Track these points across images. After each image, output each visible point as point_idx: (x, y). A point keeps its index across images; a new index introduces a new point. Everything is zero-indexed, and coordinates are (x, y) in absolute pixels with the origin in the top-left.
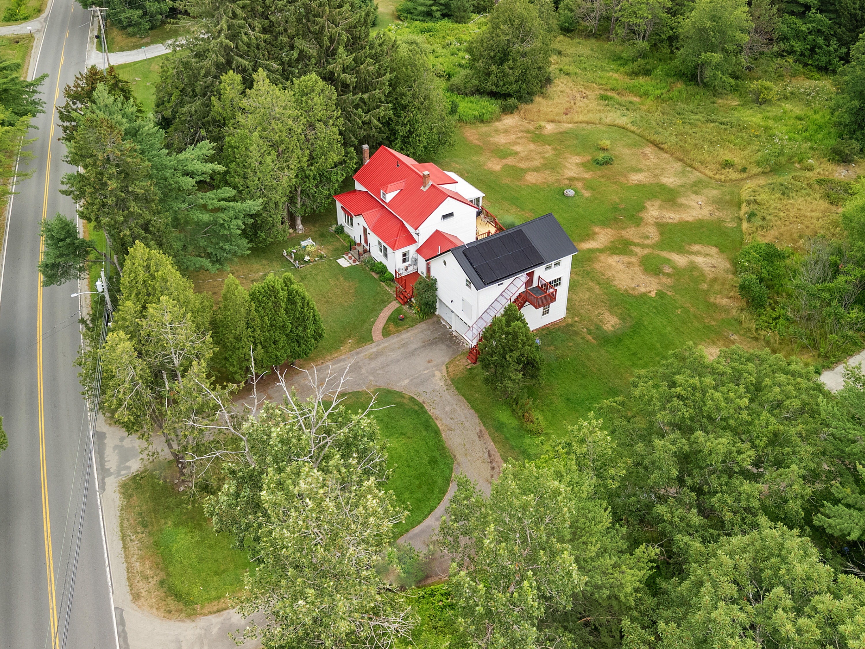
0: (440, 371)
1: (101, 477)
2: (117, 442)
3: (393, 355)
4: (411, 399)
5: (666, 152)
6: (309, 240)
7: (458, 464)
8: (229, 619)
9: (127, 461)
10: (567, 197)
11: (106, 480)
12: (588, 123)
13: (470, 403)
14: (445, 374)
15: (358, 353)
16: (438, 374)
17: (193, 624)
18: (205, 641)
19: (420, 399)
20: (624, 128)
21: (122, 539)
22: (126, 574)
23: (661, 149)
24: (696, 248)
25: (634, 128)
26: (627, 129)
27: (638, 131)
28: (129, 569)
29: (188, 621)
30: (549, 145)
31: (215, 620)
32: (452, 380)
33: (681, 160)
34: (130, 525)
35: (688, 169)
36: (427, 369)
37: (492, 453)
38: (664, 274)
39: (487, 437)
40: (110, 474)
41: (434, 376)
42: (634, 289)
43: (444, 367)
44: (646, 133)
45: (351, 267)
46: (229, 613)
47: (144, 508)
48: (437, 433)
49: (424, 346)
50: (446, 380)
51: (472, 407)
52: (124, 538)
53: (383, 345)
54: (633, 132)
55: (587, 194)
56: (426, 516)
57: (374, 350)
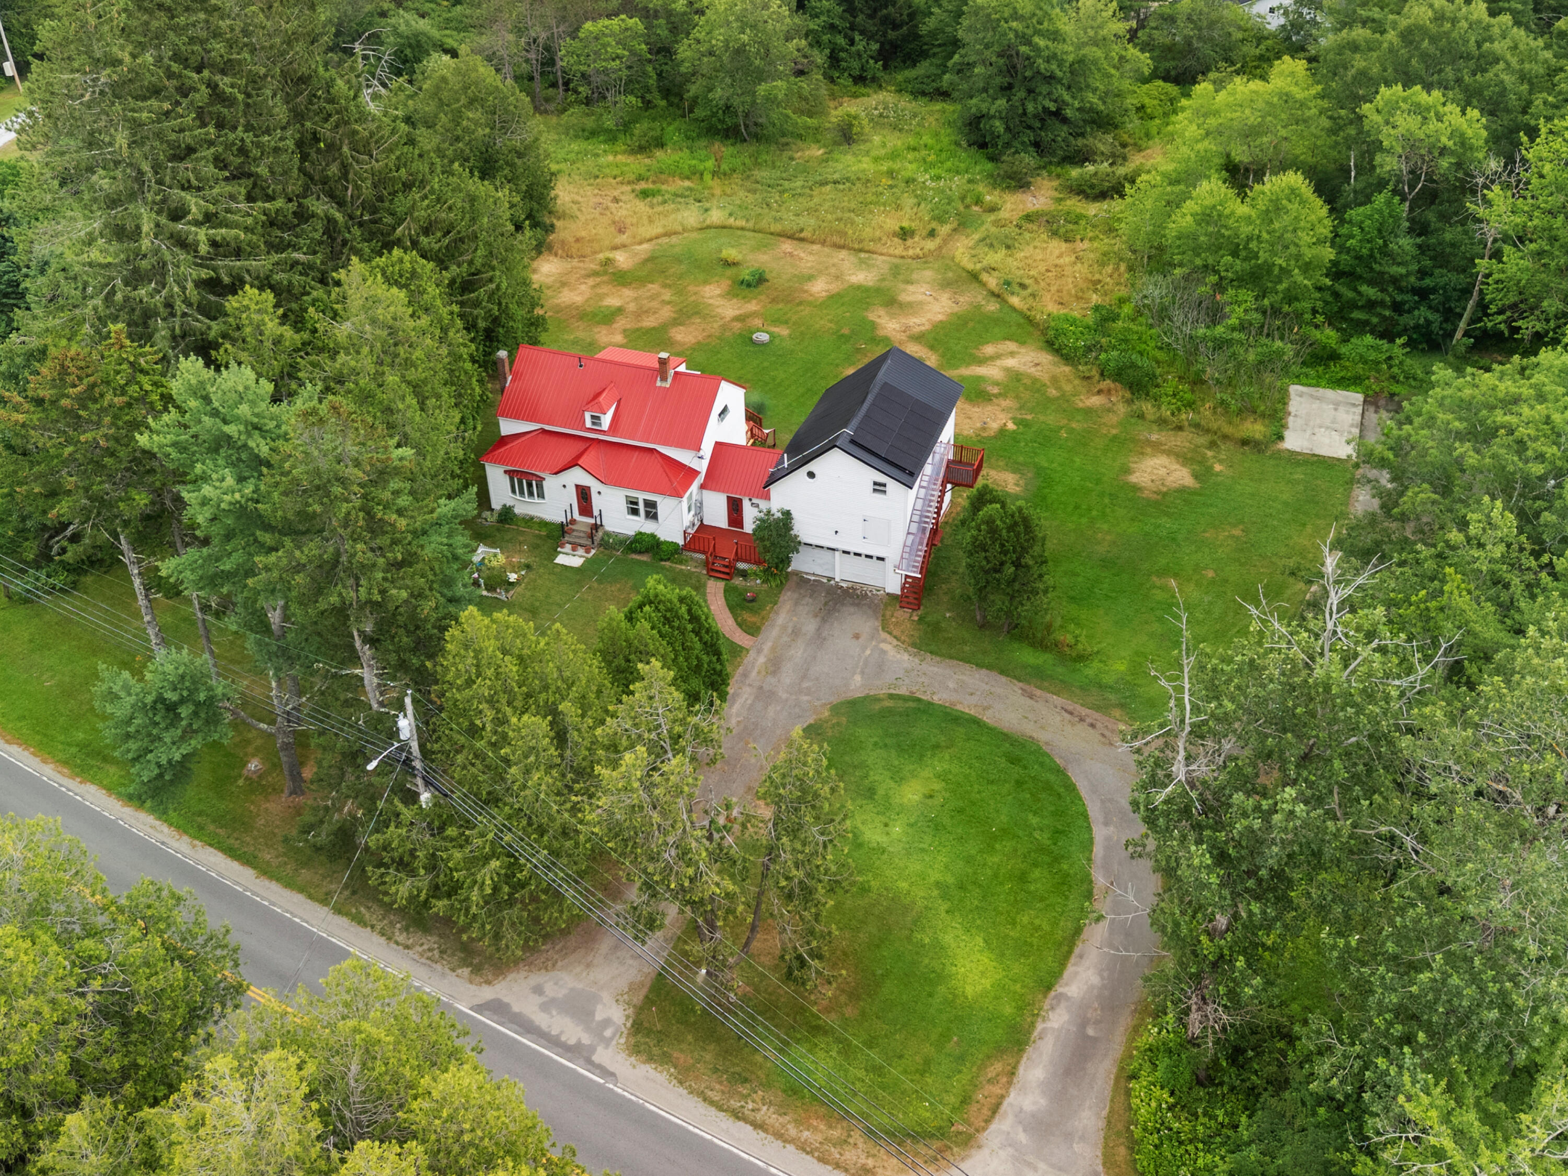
0: (884, 641)
1: (581, 1061)
2: (538, 1000)
3: (798, 652)
4: (891, 696)
5: (813, 242)
6: (482, 549)
7: (1047, 743)
8: (1021, 1110)
9: (591, 1014)
10: (763, 344)
11: (596, 1058)
12: (667, 234)
13: (969, 662)
14: (895, 642)
15: (745, 675)
16: (884, 646)
17: (986, 1152)
18: (1030, 1158)
19: (903, 691)
20: (724, 227)
21: (738, 1118)
22: (809, 1157)
23: (802, 240)
24: (989, 350)
25: (741, 223)
26: (731, 227)
27: (750, 225)
28: (804, 1148)
29: (973, 1151)
30: (652, 282)
31: (1002, 1125)
32: (914, 645)
33: (842, 247)
34: (723, 1092)
35: (863, 255)
36: (864, 649)
37: (1070, 708)
38: (996, 396)
39: (1038, 692)
40: (592, 1049)
41: (884, 652)
42: (984, 429)
43: (884, 635)
44: (763, 224)
45: (587, 561)
46: (1011, 1105)
47: (708, 1057)
48: (976, 722)
49: (824, 620)
50: (906, 650)
51: (980, 665)
52: (737, 1115)
53: (767, 647)
54: (742, 229)
55: (784, 331)
56: (1089, 828)
57: (762, 660)
